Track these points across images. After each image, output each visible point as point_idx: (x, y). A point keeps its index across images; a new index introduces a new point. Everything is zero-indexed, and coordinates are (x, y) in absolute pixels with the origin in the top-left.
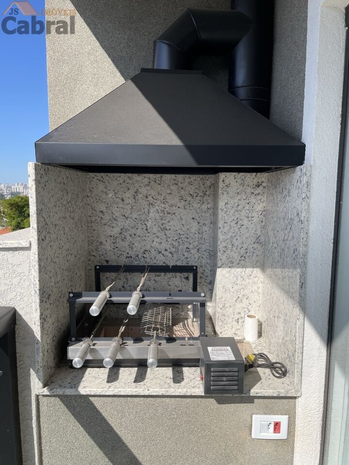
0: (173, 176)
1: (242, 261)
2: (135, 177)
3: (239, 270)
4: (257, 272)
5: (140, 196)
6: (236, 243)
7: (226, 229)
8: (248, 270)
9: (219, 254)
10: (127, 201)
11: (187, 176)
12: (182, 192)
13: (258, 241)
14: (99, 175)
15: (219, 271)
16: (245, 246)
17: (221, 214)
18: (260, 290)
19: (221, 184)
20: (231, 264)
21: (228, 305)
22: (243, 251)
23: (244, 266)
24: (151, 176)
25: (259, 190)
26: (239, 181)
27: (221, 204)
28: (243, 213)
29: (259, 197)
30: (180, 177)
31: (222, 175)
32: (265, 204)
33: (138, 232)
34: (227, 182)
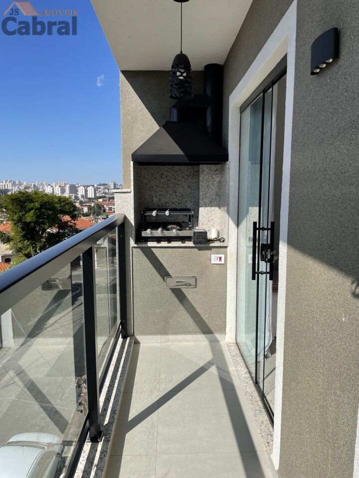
0: (179, 167)
1: (211, 204)
2: (162, 167)
3: (209, 208)
4: (217, 208)
5: (164, 176)
6: (208, 196)
7: (203, 189)
8: (213, 208)
9: (200, 201)
10: (158, 178)
11: (186, 166)
12: (183, 174)
13: (217, 195)
14: (145, 167)
15: (200, 208)
16: (211, 197)
17: (201, 183)
18: (218, 217)
19: (201, 170)
20: (206, 205)
21: (204, 224)
22: (210, 199)
23: (211, 206)
24: (169, 167)
25: (217, 172)
26: (208, 168)
27: (201, 179)
28: (210, 182)
29: (217, 176)
30: (182, 167)
31: (201, 166)
32: (219, 179)
33: (163, 193)
34: (203, 169)
